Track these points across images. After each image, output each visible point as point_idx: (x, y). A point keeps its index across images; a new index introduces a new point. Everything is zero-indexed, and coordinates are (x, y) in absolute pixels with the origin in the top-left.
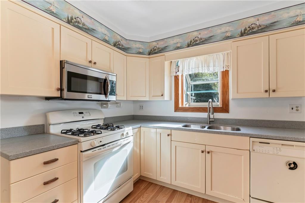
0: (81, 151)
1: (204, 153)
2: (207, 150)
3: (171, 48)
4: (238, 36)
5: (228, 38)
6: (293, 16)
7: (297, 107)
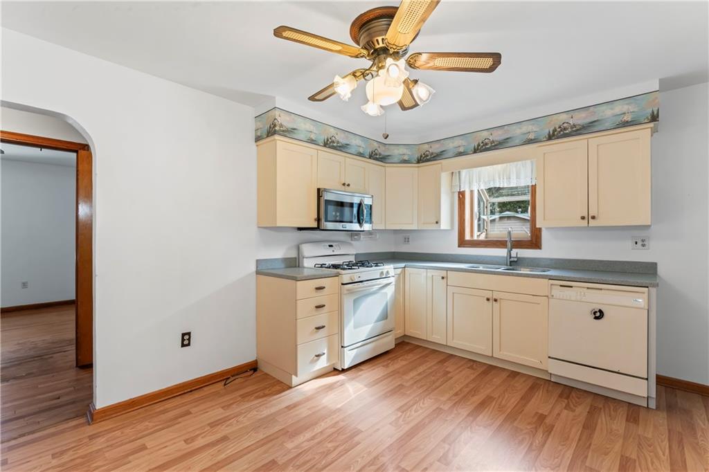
0: (343, 284)
1: (491, 301)
2: (495, 297)
3: (450, 154)
4: (545, 139)
5: (530, 142)
6: (618, 113)
7: (643, 241)
